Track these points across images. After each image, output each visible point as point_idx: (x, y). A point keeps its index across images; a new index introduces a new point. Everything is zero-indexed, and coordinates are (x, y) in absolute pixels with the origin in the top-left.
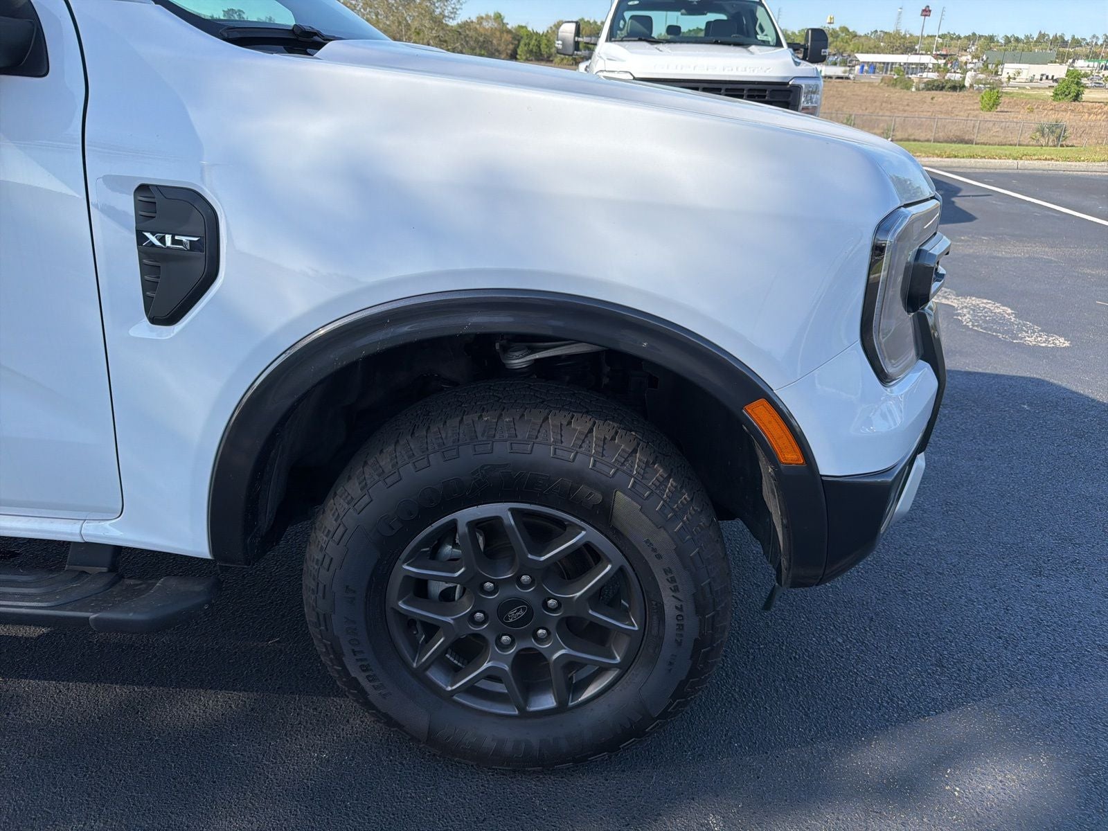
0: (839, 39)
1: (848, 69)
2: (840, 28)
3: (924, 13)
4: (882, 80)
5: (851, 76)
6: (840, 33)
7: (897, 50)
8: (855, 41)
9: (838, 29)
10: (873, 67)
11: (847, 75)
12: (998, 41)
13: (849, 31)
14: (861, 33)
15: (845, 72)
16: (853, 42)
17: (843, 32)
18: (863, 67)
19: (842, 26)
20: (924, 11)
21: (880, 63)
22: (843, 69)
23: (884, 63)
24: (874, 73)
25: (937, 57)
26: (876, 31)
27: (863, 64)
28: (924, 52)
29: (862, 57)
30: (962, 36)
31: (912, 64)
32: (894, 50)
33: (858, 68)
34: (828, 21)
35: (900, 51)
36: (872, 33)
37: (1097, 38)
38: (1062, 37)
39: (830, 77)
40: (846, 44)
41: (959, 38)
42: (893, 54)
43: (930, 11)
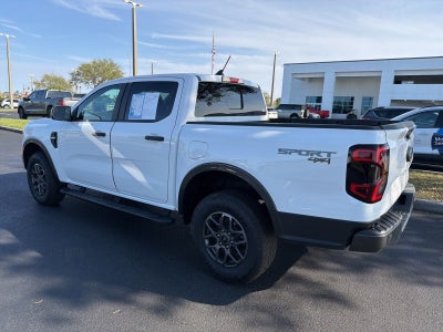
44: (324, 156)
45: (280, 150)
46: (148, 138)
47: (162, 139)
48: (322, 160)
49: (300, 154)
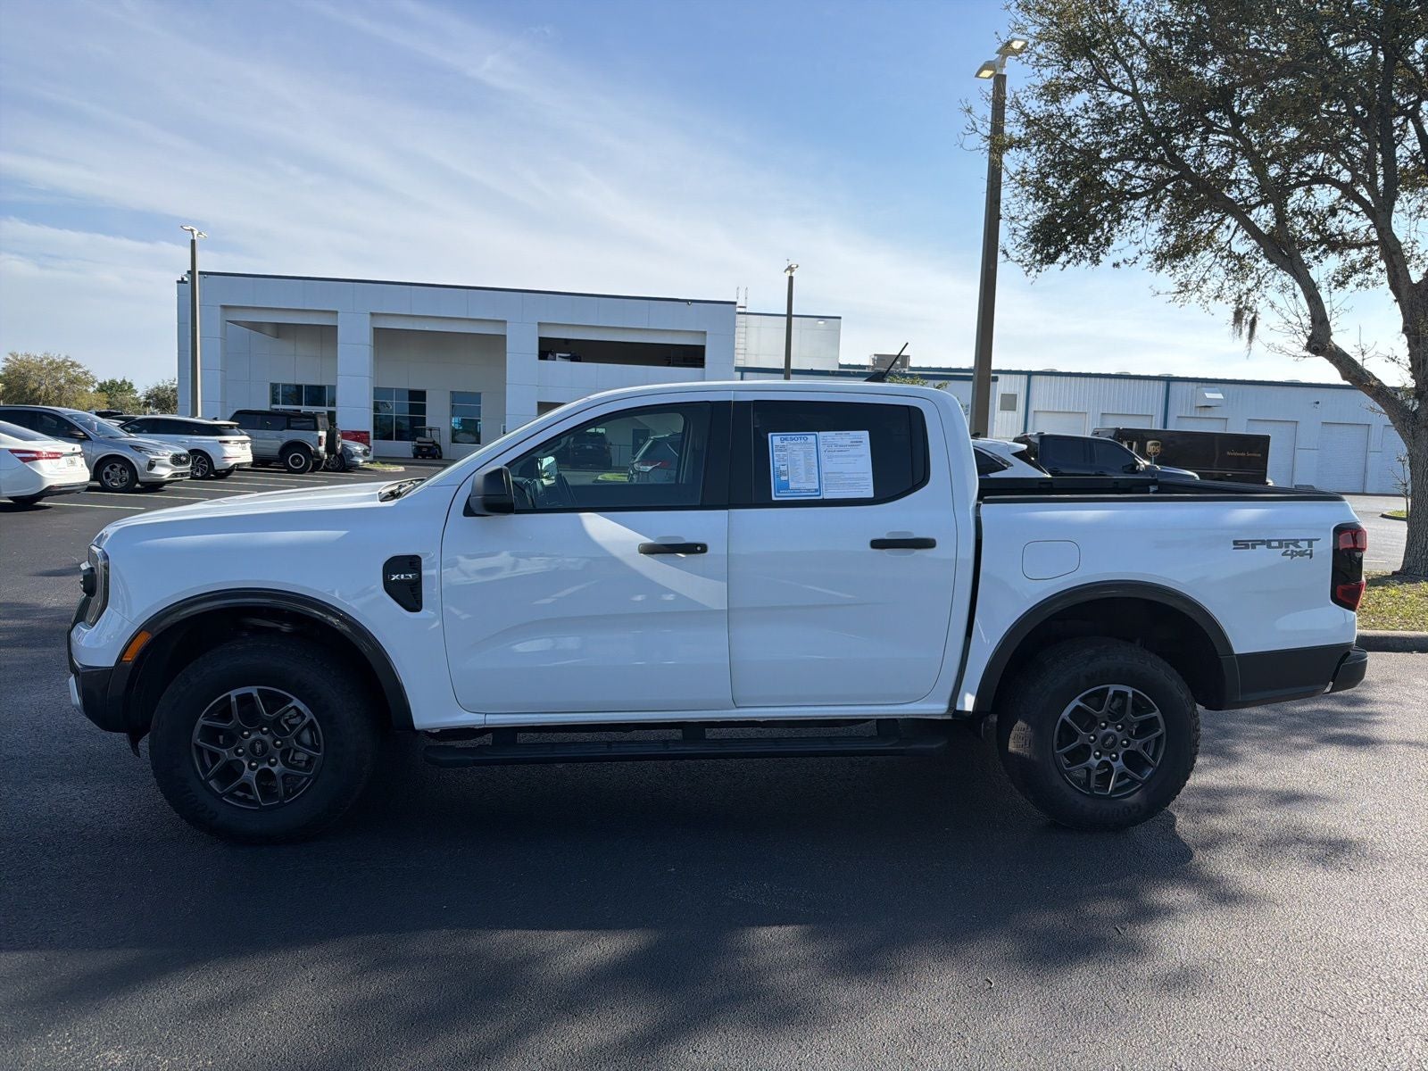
44: (1304, 545)
45: (1235, 543)
46: (877, 544)
47: (928, 544)
48: (1302, 554)
49: (1269, 547)
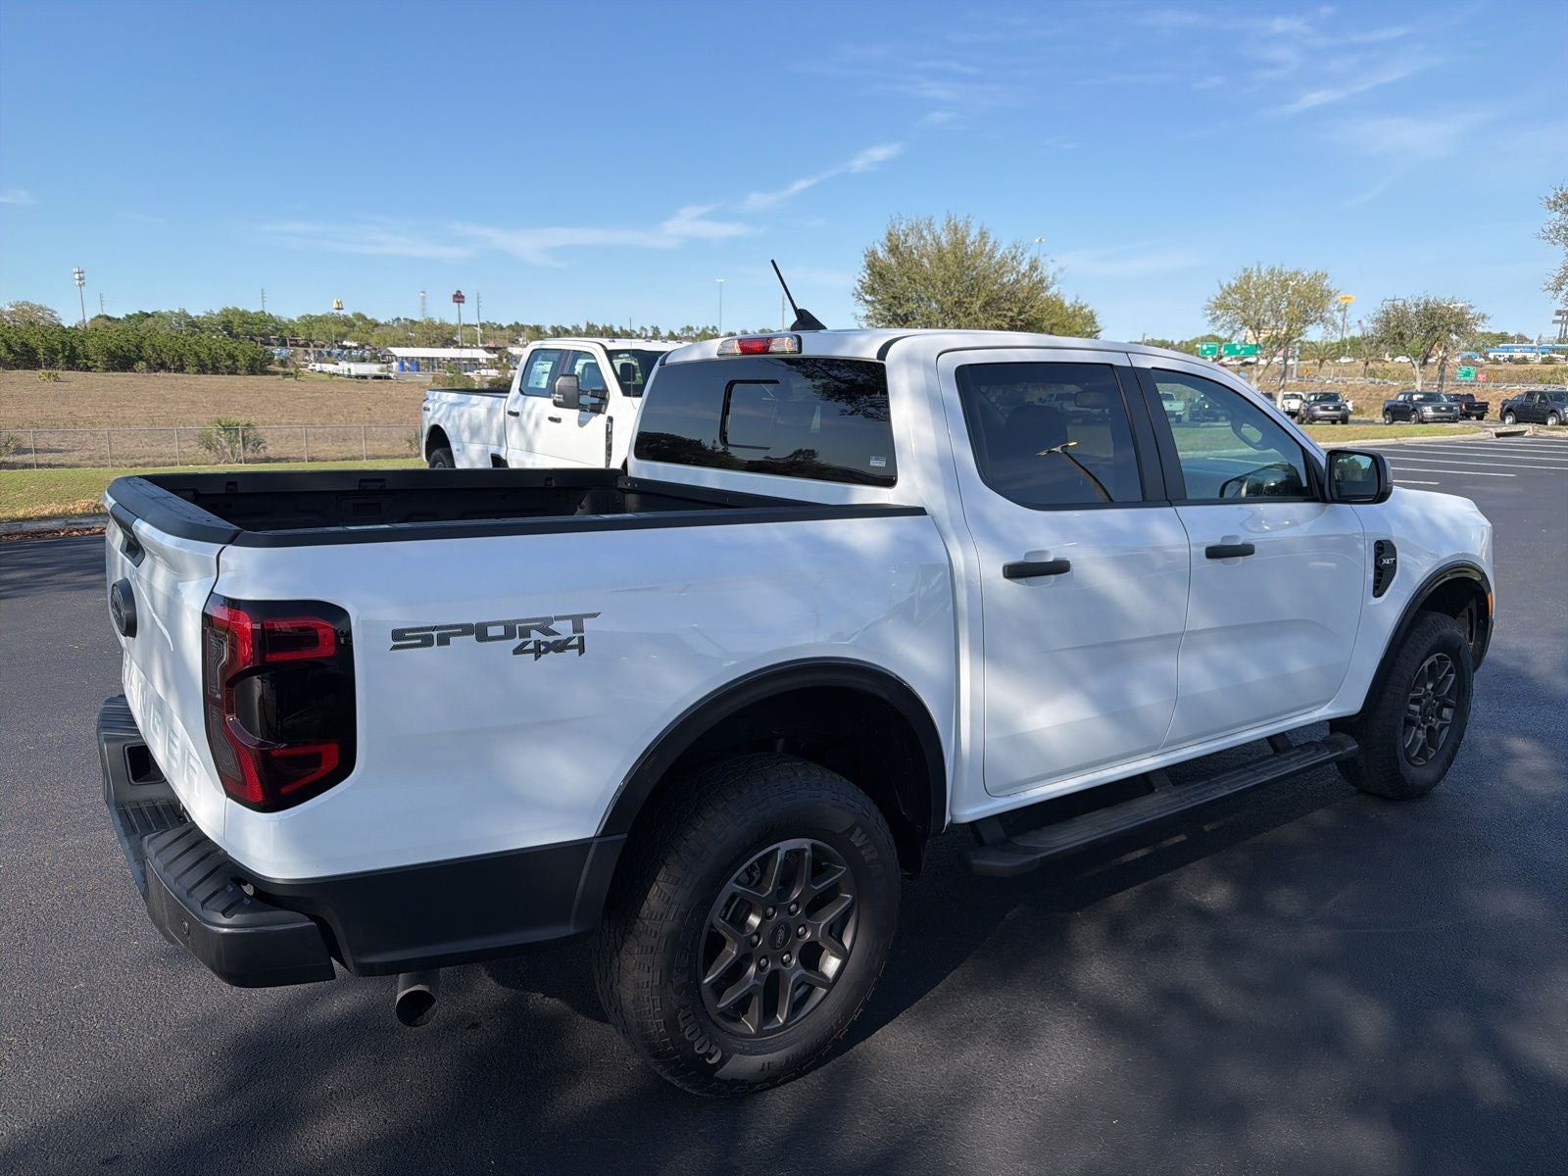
0: (356, 329)
1: (385, 366)
2: (354, 315)
3: (457, 299)
4: (434, 379)
5: (391, 375)
6: (355, 321)
7: (434, 342)
8: (377, 331)
9: (351, 316)
10: (416, 364)
11: (385, 373)
12: (546, 332)
13: (366, 319)
14: (382, 321)
15: (382, 370)
16: (376, 332)
17: (358, 320)
18: (402, 364)
19: (357, 312)
20: (455, 296)
21: (423, 358)
22: (379, 366)
23: (428, 358)
24: (418, 370)
25: (488, 349)
26: (398, 319)
27: (402, 360)
28: (468, 345)
29: (399, 352)
30: (505, 326)
31: (464, 359)
32: (431, 344)
33: (395, 364)
34: (335, 305)
35: (438, 344)
36: (394, 321)
37: (645, 330)
38: (611, 328)
39: (364, 377)
40: (368, 335)
41: (501, 328)
42: (431, 347)
43: (463, 297)
